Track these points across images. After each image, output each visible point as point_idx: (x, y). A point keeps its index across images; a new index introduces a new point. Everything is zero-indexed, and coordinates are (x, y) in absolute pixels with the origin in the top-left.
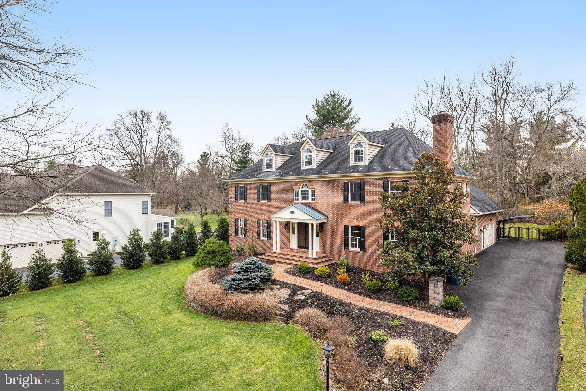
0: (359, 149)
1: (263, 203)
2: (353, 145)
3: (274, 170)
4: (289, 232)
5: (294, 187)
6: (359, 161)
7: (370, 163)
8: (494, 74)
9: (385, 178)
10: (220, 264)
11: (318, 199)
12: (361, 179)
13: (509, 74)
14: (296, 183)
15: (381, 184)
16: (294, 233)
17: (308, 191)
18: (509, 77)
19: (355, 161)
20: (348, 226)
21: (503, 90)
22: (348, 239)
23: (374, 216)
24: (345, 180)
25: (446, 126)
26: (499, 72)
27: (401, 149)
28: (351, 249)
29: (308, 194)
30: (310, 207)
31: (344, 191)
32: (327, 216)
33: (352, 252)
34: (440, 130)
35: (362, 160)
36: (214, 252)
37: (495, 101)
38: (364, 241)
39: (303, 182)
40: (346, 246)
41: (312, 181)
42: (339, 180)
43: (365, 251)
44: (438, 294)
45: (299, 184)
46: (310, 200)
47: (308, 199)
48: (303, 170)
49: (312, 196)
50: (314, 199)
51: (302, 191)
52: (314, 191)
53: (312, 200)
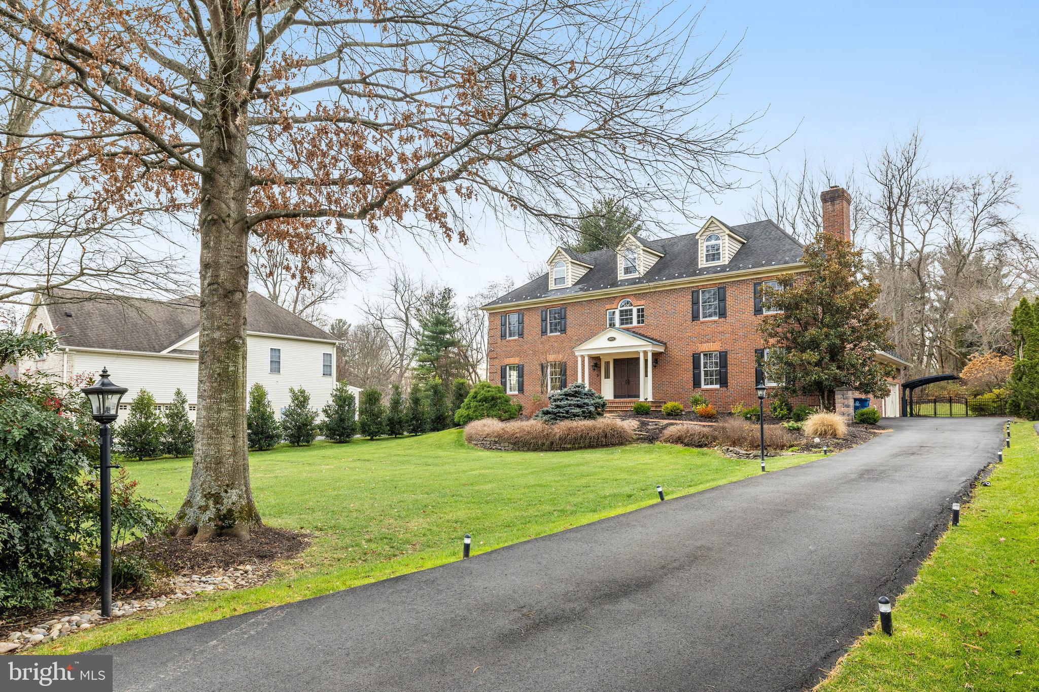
0: (713, 242)
1: (552, 336)
2: (704, 237)
3: (570, 286)
4: (599, 375)
5: (608, 306)
6: (713, 260)
7: (730, 262)
8: (886, 163)
9: (756, 278)
10: (507, 415)
11: (649, 320)
12: (719, 283)
13: (909, 164)
14: (612, 299)
15: (751, 288)
16: (607, 376)
17: (631, 310)
18: (909, 169)
19: (707, 261)
20: (700, 354)
21: (901, 190)
22: (700, 373)
23: (741, 334)
24: (693, 287)
25: (842, 205)
26: (894, 161)
27: (775, 242)
28: (703, 387)
29: (631, 315)
30: (637, 333)
31: (693, 303)
32: (665, 344)
33: (707, 390)
34: (834, 211)
35: (719, 259)
36: (493, 398)
37: (889, 208)
38: (726, 373)
39: (624, 297)
40: (697, 383)
41: (639, 294)
42: (684, 288)
43: (727, 387)
44: (848, 406)
45: (616, 301)
46: (635, 323)
47: (631, 323)
48: (621, 281)
49: (638, 316)
50: (643, 321)
51: (621, 312)
52: (643, 310)
53: (639, 322)
